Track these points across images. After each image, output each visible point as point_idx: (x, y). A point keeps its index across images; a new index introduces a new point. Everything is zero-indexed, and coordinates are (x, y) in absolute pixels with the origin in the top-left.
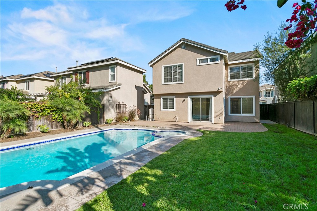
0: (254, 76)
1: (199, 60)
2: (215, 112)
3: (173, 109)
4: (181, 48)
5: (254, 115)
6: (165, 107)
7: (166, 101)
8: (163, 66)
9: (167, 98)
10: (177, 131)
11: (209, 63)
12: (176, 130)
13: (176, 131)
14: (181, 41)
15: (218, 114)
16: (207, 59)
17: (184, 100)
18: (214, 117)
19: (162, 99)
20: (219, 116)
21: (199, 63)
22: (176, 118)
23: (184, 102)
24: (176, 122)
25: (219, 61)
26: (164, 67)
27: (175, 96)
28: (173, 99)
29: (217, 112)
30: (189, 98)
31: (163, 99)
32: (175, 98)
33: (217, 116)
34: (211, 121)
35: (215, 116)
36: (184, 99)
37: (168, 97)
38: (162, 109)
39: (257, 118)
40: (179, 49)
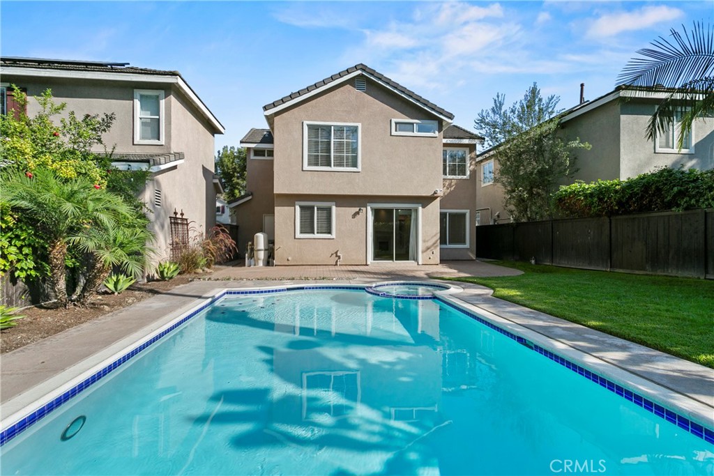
0: (468, 173)
1: (396, 123)
2: (424, 241)
3: (330, 232)
4: (355, 87)
5: (467, 246)
6: (308, 227)
7: (308, 212)
8: (306, 123)
9: (313, 207)
10: (404, 284)
11: (416, 133)
12: (402, 282)
14: (357, 70)
15: (430, 244)
16: (413, 124)
17: (357, 213)
18: (423, 252)
19: (298, 208)
20: (432, 248)
21: (396, 131)
22: (337, 256)
23: (358, 217)
24: (336, 265)
25: (437, 132)
26: (308, 125)
27: (334, 203)
28: (329, 210)
29: (427, 241)
30: (369, 208)
31: (302, 207)
32: (334, 208)
33: (428, 248)
34: (416, 259)
35: (424, 249)
36: (357, 209)
37: (316, 204)
38: (298, 235)
39: (472, 252)
40: (348, 87)
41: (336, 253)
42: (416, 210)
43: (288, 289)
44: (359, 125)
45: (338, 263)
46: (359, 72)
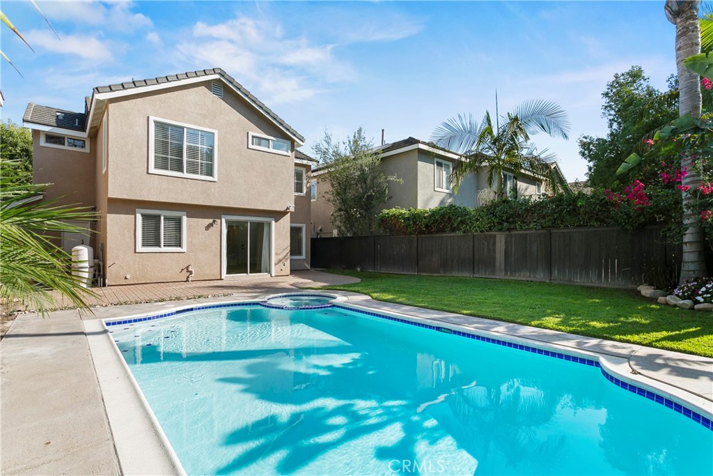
1: (253, 137)
2: (276, 254)
3: (180, 246)
4: (211, 91)
5: (303, 257)
6: (152, 238)
7: (152, 223)
8: (152, 119)
9: (159, 217)
11: (271, 150)
12: (284, 294)
13: (283, 296)
14: (215, 73)
15: (281, 257)
16: (268, 140)
17: (211, 225)
18: (275, 265)
19: (139, 217)
20: (284, 260)
21: (253, 144)
22: (188, 271)
23: (212, 229)
24: (187, 281)
25: (290, 152)
26: (155, 122)
27: (185, 213)
28: (178, 222)
29: (280, 254)
30: (223, 220)
31: (144, 216)
32: (185, 219)
33: (280, 261)
34: (269, 272)
35: (277, 261)
36: (211, 221)
37: (163, 214)
38: (140, 248)
39: (307, 263)
40: (203, 88)
41: (187, 268)
42: (269, 224)
43: (178, 312)
44: (216, 132)
45: (190, 279)
46: (217, 76)
